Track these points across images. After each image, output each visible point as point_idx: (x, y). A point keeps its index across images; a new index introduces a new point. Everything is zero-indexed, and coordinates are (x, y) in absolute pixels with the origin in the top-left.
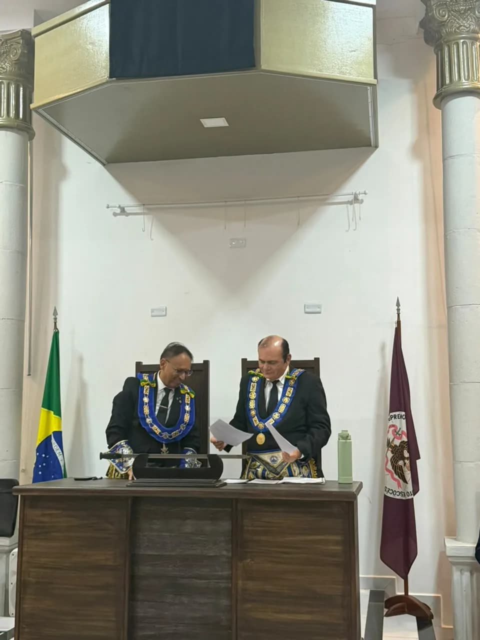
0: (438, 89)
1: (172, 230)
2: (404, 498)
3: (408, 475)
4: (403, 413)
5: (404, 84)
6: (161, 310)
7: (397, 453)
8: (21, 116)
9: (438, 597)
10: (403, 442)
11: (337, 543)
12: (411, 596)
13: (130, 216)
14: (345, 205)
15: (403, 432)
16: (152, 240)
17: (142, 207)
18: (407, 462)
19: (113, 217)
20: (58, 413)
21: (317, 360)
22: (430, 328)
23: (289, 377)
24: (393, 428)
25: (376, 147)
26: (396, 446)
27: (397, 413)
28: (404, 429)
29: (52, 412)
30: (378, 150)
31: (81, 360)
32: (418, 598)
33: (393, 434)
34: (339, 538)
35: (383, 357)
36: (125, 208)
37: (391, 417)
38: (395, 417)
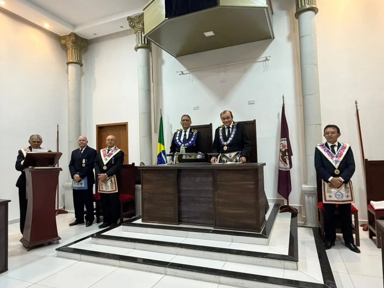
0: (296, 11)
1: (200, 78)
2: (286, 170)
3: (288, 161)
4: (286, 139)
5: (284, 13)
6: (197, 107)
7: (283, 153)
8: (146, 43)
9: (301, 206)
10: (286, 149)
11: (252, 184)
12: (290, 206)
13: (185, 75)
14: (262, 62)
15: (286, 146)
16: (193, 82)
17: (188, 71)
18: (287, 157)
19: (179, 76)
20: (163, 144)
21: (255, 120)
22: (297, 106)
23: (233, 125)
24: (282, 145)
25: (274, 38)
26: (283, 151)
27: (283, 139)
28: (286, 145)
29: (161, 144)
30: (274, 39)
31: (171, 126)
32: (293, 207)
33: (282, 146)
34: (252, 183)
35: (279, 118)
36: (184, 72)
37: (281, 141)
38: (283, 140)
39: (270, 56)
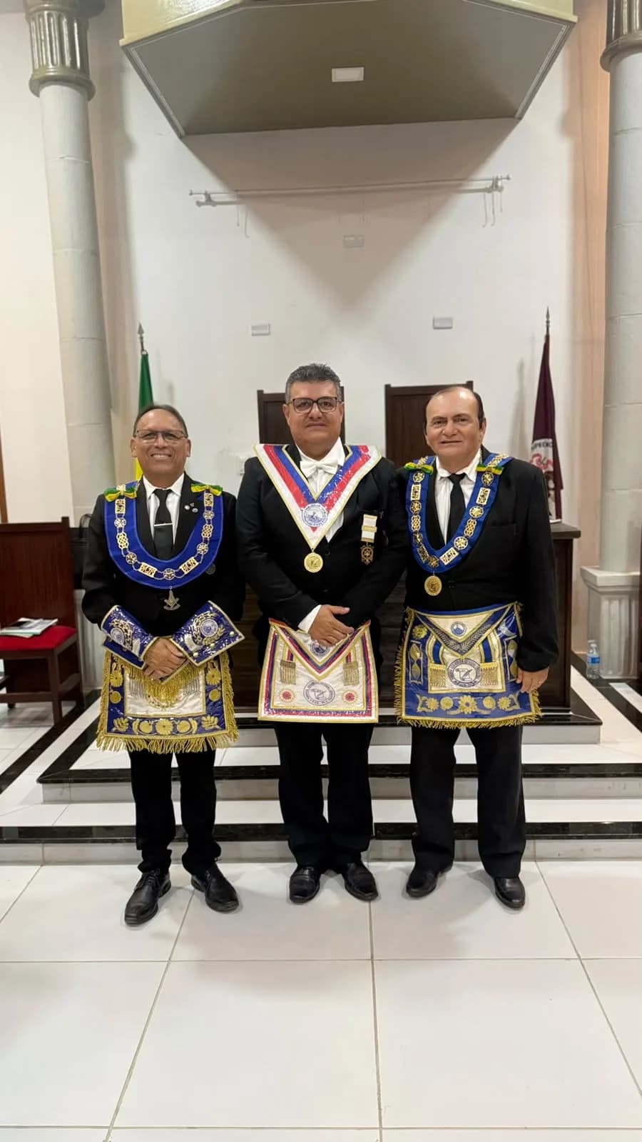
0: (608, 43)
4: (547, 440)
6: (265, 327)
8: (78, 63)
10: (548, 472)
13: (218, 206)
14: (482, 193)
15: (548, 462)
16: (248, 237)
17: (233, 194)
19: (197, 207)
24: (538, 458)
25: (520, 118)
27: (542, 441)
28: (551, 459)
30: (523, 122)
36: (212, 196)
37: (536, 446)
38: (540, 445)
39: (508, 178)
